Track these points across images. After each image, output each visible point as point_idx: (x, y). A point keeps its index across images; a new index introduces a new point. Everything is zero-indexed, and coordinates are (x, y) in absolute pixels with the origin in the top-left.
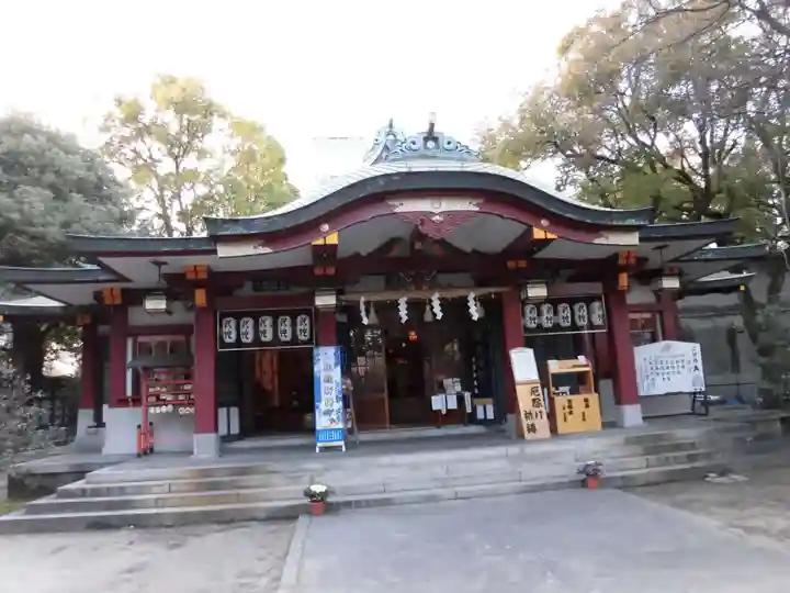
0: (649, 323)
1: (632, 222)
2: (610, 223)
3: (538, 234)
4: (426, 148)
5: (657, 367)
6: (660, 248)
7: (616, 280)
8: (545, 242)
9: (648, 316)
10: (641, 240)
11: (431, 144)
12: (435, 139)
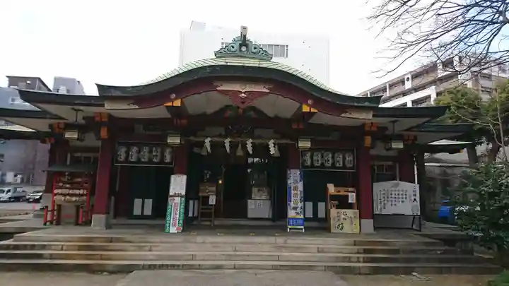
0: (391, 168)
1: (367, 104)
2: (352, 104)
3: (305, 109)
4: (240, 51)
5: (387, 197)
6: (394, 122)
7: (363, 140)
8: (311, 114)
9: (390, 163)
10: (373, 116)
11: (244, 49)
12: (246, 46)
